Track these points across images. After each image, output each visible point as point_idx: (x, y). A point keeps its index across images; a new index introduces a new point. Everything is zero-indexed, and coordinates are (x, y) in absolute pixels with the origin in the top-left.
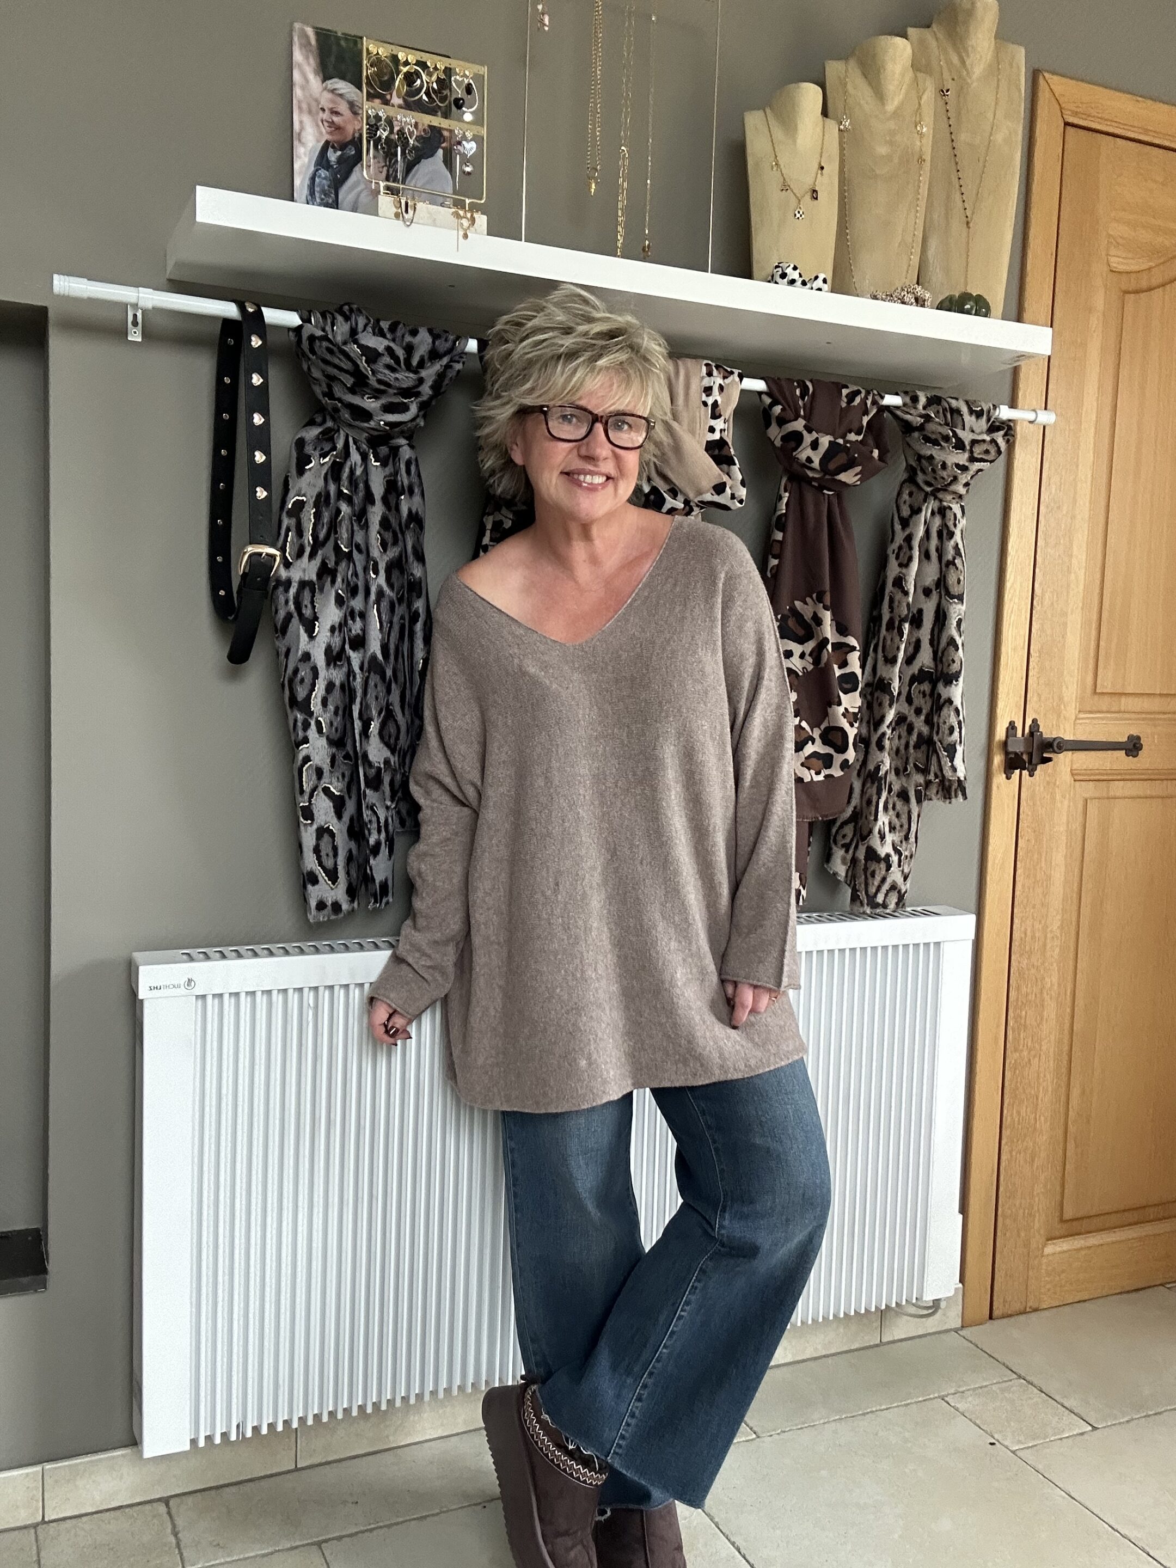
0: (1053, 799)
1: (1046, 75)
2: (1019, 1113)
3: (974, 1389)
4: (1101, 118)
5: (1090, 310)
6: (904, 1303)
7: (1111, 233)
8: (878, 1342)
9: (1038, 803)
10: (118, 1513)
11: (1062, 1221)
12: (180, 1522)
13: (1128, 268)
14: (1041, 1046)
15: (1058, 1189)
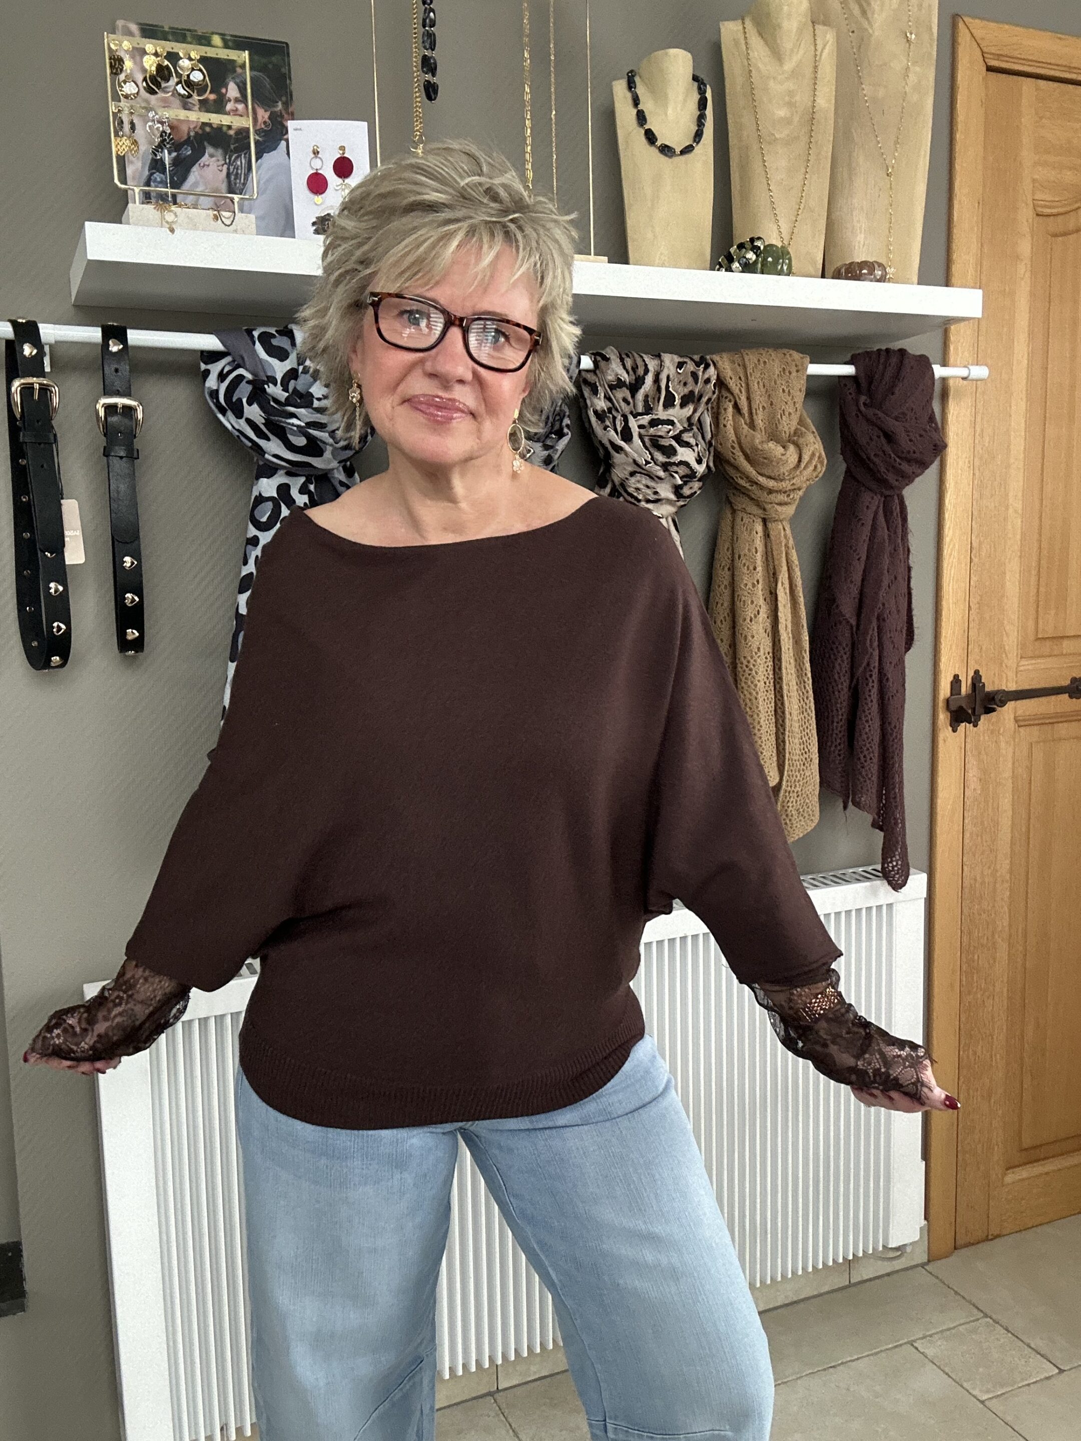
0: (998, 747)
1: (965, 19)
2: (975, 1053)
3: (942, 1332)
4: (1024, 59)
5: (1018, 257)
7: (1036, 177)
8: (847, 1283)
9: (983, 752)
11: (1020, 1149)
13: (1054, 211)
14: (994, 986)
15: (1016, 1120)
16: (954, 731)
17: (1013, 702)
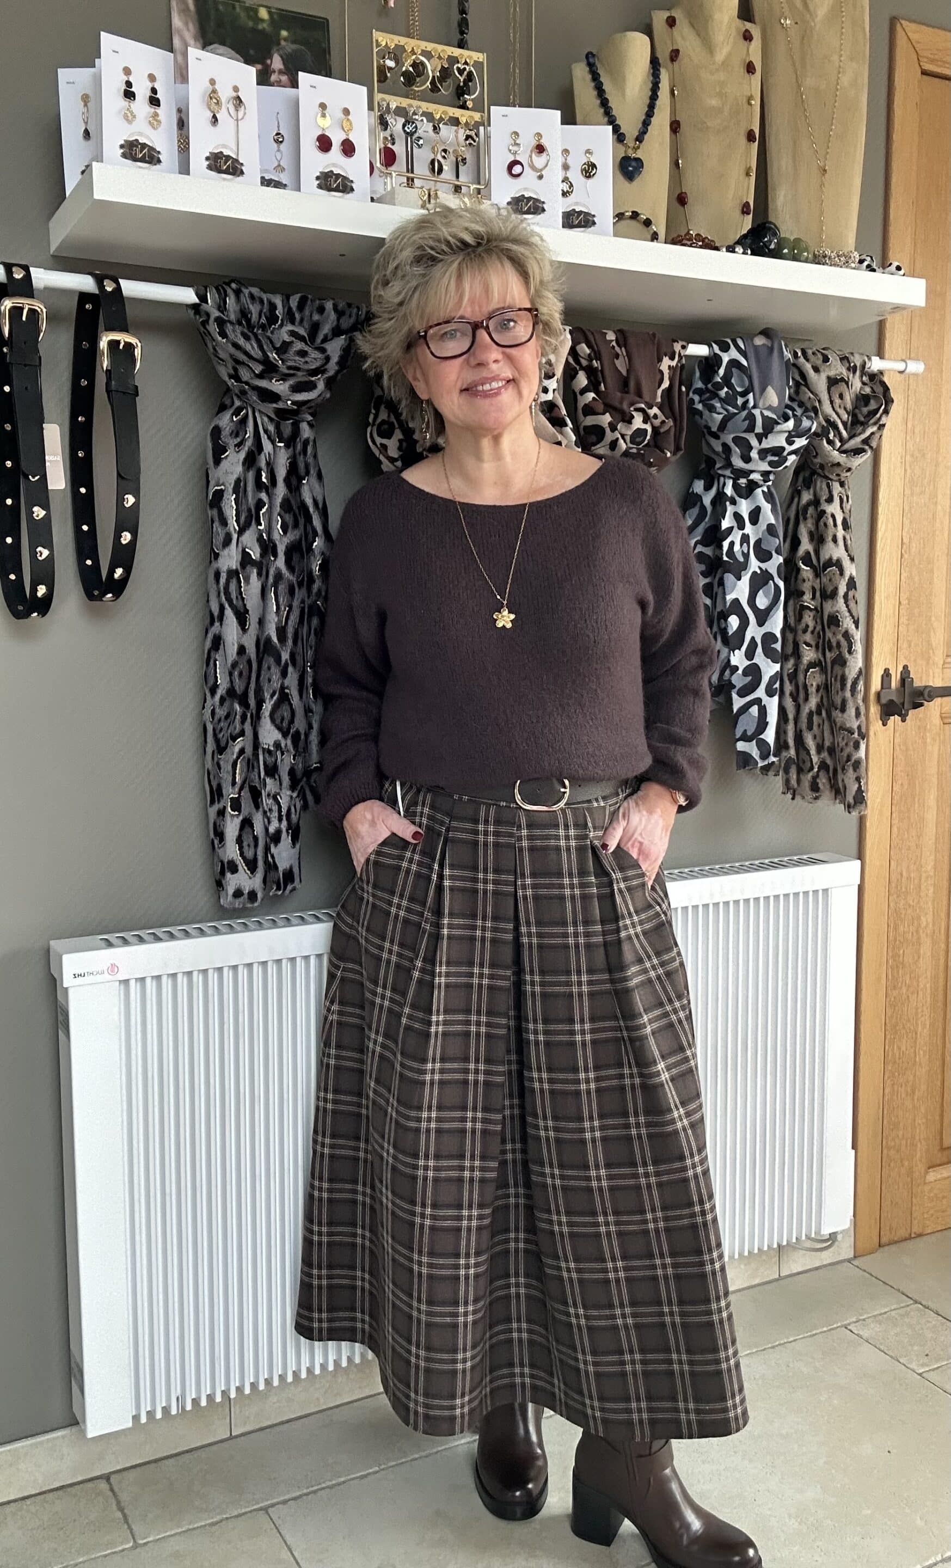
0: (925, 743)
1: (903, 22)
2: (899, 1048)
3: (875, 1316)
6: (804, 1238)
8: (775, 1276)
9: (910, 747)
10: (60, 1493)
11: (942, 1149)
12: (124, 1497)
14: (918, 981)
15: (937, 1118)
16: (884, 724)
17: (939, 699)
